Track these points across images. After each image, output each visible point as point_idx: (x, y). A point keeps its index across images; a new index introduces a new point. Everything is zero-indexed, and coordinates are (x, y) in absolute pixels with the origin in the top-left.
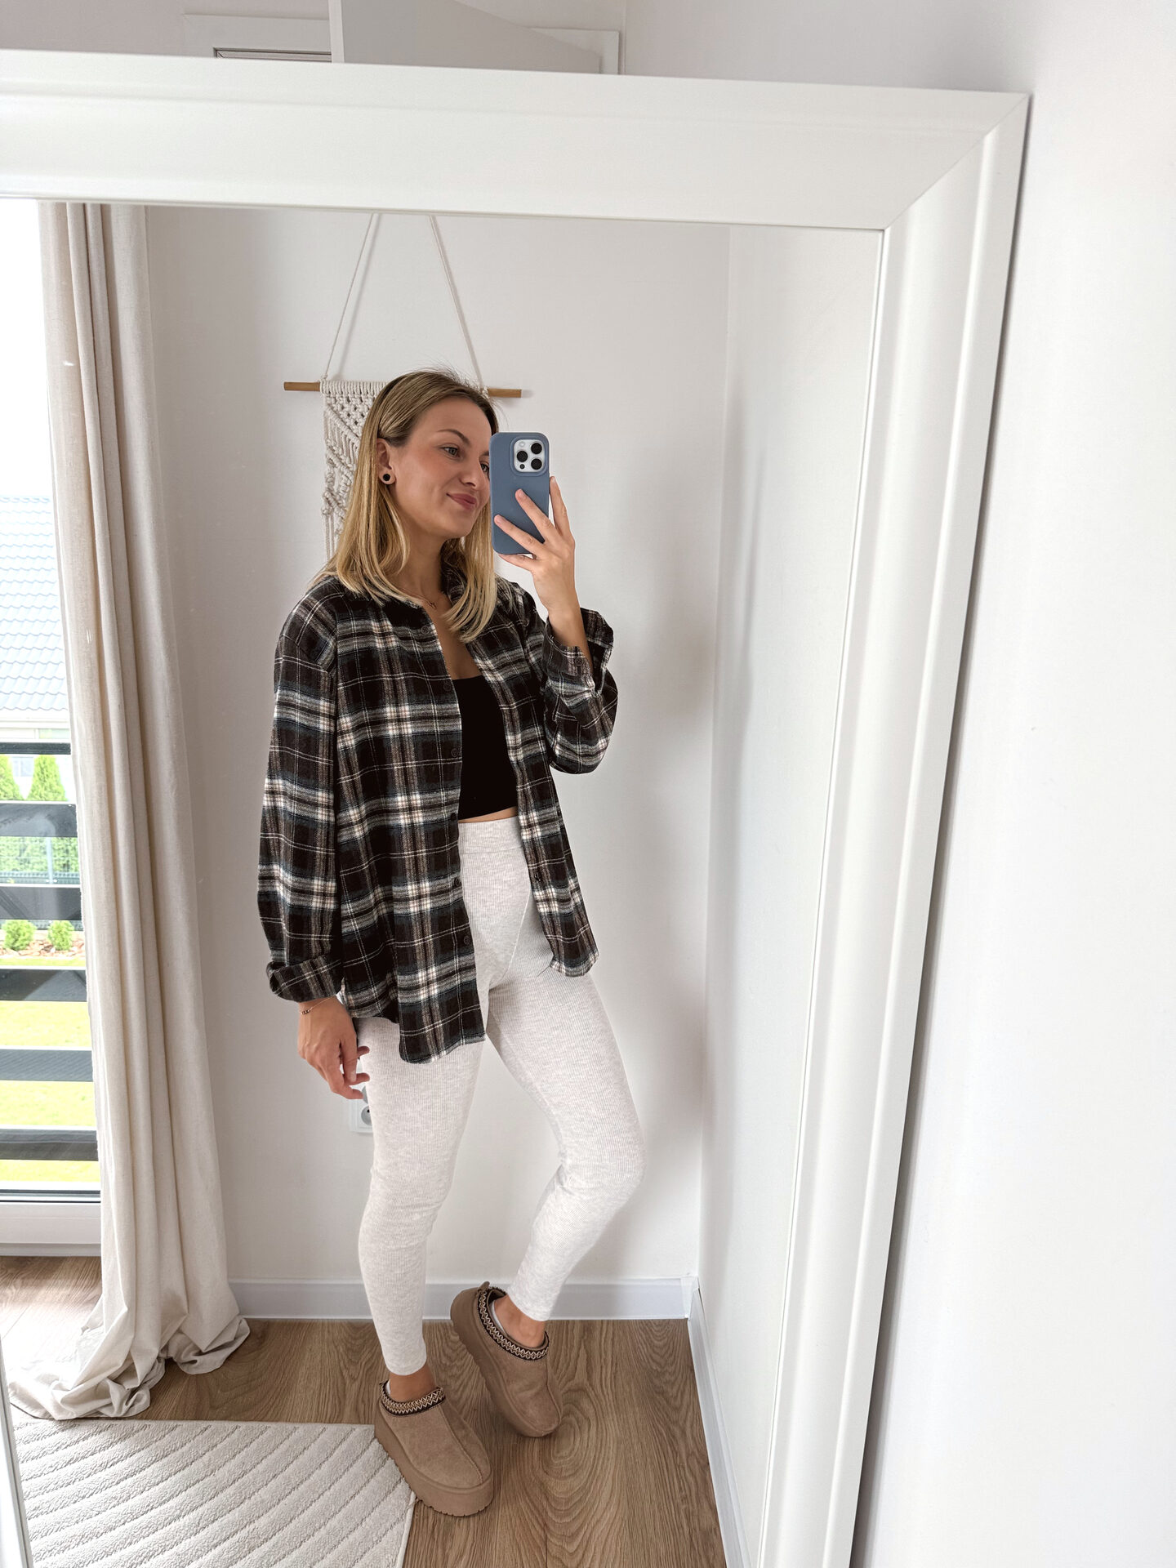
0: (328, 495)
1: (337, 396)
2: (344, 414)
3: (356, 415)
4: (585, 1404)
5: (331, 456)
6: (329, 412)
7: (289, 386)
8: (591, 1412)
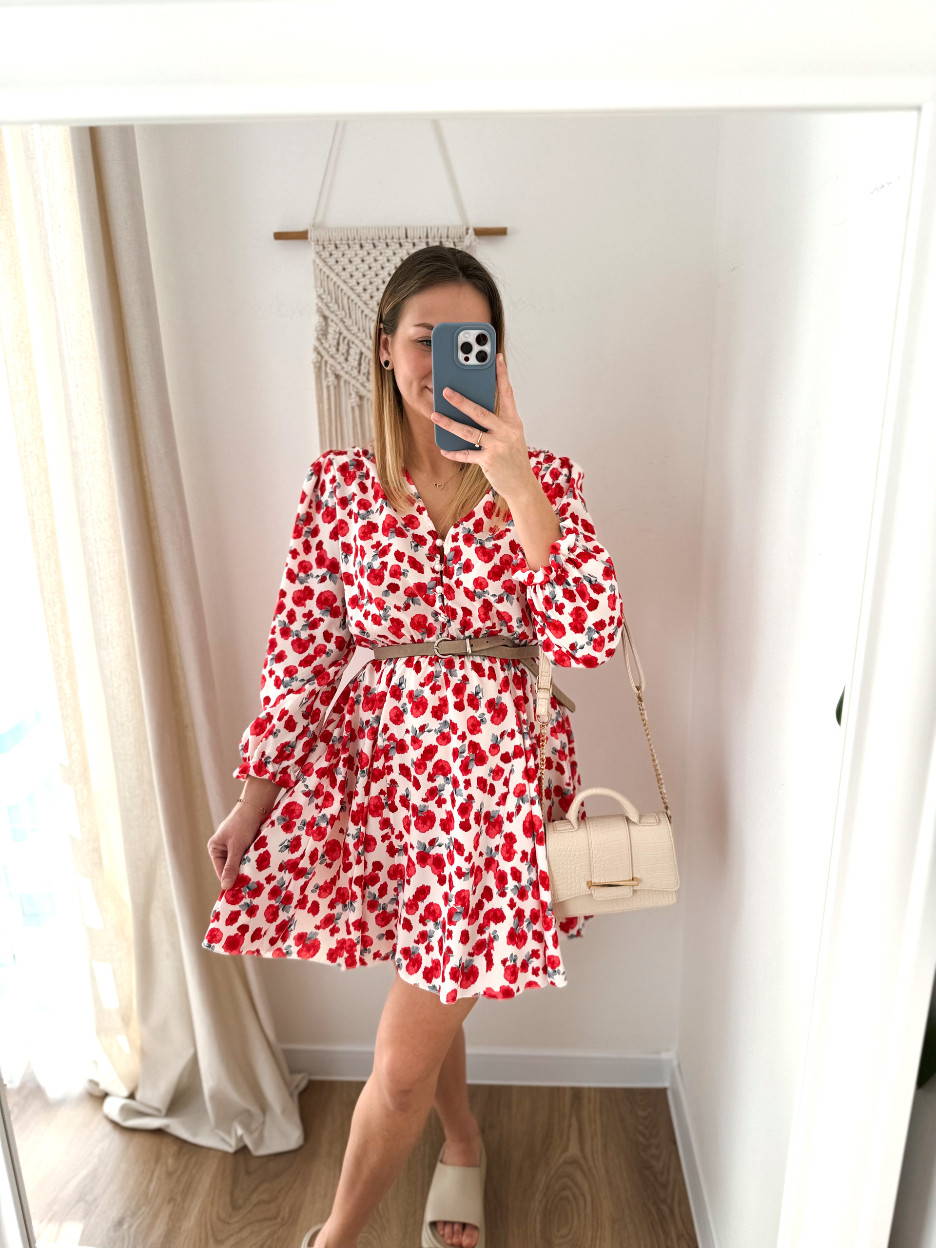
0: (317, 344)
1: (326, 243)
2: (331, 261)
3: (344, 261)
4: (579, 1176)
5: (321, 305)
6: (318, 261)
7: (279, 236)
8: (585, 1187)
